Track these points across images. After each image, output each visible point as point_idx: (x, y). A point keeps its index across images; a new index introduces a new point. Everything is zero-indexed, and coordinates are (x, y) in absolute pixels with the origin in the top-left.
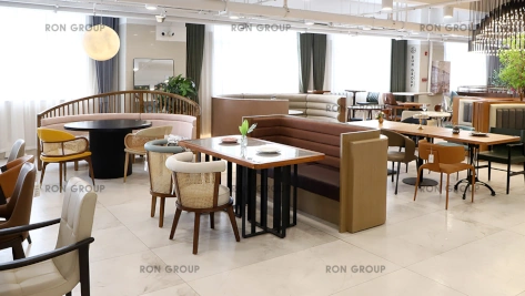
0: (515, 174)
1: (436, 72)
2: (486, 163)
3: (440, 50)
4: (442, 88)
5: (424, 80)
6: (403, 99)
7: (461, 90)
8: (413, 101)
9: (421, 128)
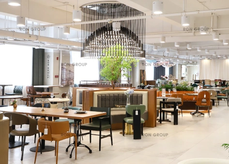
0: (105, 137)
1: (65, 71)
2: (89, 131)
3: (67, 56)
4: (69, 83)
5: (57, 77)
6: (42, 90)
7: (82, 83)
8: (48, 91)
9: (43, 110)
